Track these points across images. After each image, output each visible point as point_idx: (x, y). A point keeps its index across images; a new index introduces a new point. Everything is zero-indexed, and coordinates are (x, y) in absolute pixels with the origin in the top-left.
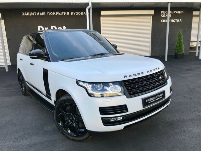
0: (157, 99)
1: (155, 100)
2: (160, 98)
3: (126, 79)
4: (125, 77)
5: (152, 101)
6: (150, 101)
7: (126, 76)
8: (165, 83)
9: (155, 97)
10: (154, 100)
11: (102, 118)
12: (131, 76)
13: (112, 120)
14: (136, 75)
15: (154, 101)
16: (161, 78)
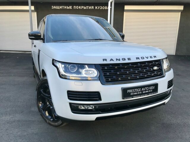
0: (144, 92)
2: (150, 91)
3: (105, 62)
4: (104, 60)
5: (136, 93)
6: (134, 93)
7: (106, 60)
8: (161, 75)
9: (141, 89)
10: (139, 92)
11: (70, 104)
12: (113, 60)
13: (83, 108)
14: (119, 60)
16: (155, 68)
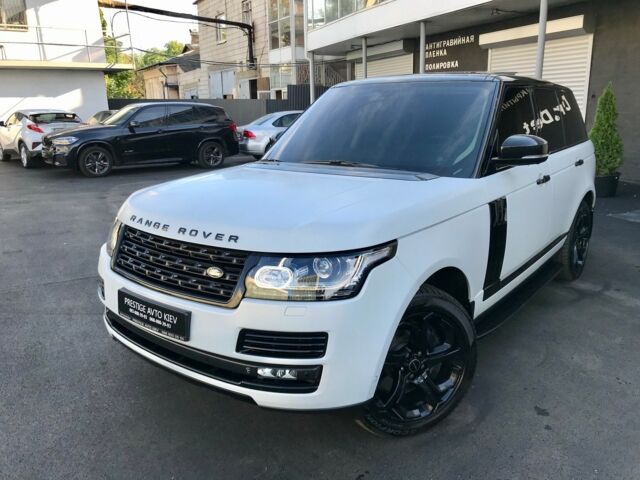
0: (152, 319)
1: (145, 317)
5: (137, 313)
6: (134, 309)
9: (146, 309)
15: (142, 315)
16: (214, 272)
